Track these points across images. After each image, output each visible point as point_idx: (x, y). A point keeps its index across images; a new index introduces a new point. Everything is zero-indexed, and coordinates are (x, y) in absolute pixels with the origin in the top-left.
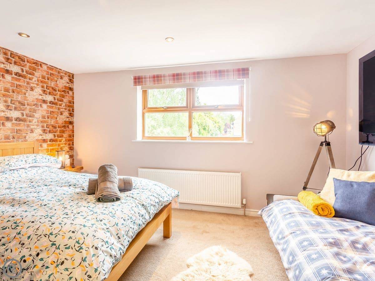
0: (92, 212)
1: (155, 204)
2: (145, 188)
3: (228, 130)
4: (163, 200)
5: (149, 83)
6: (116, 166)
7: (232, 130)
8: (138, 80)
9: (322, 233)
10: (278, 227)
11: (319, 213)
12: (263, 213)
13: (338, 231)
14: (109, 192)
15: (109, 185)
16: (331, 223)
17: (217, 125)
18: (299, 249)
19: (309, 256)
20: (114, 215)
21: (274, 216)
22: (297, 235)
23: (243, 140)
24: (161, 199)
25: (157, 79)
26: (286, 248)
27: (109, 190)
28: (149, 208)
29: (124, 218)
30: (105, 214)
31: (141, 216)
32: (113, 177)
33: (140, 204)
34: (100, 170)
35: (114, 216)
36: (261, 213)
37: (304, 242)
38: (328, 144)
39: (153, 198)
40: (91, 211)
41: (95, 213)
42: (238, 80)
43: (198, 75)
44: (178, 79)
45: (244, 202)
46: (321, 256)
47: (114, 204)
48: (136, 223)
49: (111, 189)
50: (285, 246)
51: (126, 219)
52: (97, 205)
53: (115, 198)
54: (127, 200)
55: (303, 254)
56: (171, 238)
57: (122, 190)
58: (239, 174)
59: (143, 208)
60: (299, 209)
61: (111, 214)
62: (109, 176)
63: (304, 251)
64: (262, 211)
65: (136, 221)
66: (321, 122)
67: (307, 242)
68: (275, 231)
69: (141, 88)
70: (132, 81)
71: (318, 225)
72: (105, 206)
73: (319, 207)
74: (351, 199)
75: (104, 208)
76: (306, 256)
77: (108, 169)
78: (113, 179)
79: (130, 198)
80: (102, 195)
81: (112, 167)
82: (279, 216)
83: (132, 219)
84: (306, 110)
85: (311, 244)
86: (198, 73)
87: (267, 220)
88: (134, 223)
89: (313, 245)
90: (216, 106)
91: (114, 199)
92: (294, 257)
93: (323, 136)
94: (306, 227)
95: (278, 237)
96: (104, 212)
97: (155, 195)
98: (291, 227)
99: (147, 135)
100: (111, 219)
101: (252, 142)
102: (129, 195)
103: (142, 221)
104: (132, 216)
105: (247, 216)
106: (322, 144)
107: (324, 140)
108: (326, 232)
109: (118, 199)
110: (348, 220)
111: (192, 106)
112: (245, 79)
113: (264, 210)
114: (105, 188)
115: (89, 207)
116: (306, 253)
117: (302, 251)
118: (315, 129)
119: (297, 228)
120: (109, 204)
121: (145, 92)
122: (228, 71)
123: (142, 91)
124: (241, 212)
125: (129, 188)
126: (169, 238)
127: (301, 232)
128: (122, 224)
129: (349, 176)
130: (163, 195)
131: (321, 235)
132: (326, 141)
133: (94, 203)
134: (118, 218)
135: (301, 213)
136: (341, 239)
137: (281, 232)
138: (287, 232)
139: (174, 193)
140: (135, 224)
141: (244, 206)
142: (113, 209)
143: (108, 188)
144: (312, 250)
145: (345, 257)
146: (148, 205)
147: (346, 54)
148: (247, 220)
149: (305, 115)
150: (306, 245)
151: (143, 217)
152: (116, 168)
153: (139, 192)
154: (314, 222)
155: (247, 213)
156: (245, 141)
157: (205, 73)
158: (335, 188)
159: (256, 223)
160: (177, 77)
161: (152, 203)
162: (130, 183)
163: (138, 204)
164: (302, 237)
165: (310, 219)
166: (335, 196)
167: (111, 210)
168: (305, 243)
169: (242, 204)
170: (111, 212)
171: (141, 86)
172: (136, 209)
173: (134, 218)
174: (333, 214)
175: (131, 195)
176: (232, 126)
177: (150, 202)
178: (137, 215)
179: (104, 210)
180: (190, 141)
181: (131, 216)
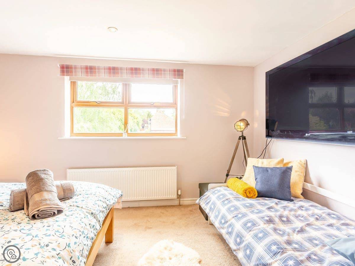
0: (29, 236)
1: (104, 209)
2: (89, 192)
3: (146, 125)
4: (110, 204)
5: (80, 74)
6: (52, 171)
7: (149, 126)
8: (66, 69)
9: (257, 213)
10: (219, 213)
11: (247, 196)
12: (200, 201)
13: (267, 209)
14: (49, 205)
15: (46, 195)
16: (259, 203)
17: (135, 120)
18: (245, 230)
19: (256, 236)
20: (63, 234)
21: (213, 203)
22: (239, 219)
23: (177, 136)
24: (108, 202)
25: (90, 70)
26: (231, 231)
27: (48, 202)
28: (98, 216)
29: (75, 235)
30: (50, 235)
31: (92, 227)
32: (50, 184)
33: (89, 213)
34: (30, 178)
35: (63, 236)
36: (199, 202)
37: (247, 224)
38: (244, 138)
39: (101, 203)
40: (27, 235)
41: (36, 237)
42: (174, 79)
43: (135, 71)
44: (114, 73)
45: (179, 193)
46: (266, 234)
47: (57, 219)
48: (89, 237)
49: (50, 200)
50: (230, 230)
51: (78, 235)
52: (34, 225)
53: (57, 211)
54: (72, 211)
55: (250, 235)
56: (114, 242)
57: (62, 199)
58: (175, 168)
59: (92, 218)
60: (232, 194)
61: (58, 234)
62: (44, 184)
63: (250, 231)
64: (200, 200)
65: (88, 235)
66: (240, 120)
67: (250, 223)
68: (216, 217)
69: (69, 79)
70: (59, 70)
71: (251, 206)
72: (46, 225)
73: (247, 191)
74: (268, 181)
75: (46, 228)
76: (253, 236)
77: (42, 176)
78: (51, 187)
79: (75, 208)
80: (38, 211)
81: (46, 172)
82: (219, 203)
83: (84, 234)
84: (227, 110)
85: (254, 225)
86: (136, 69)
87: (205, 207)
88: (87, 237)
89: (256, 225)
90: (152, 103)
91: (54, 213)
92: (241, 238)
93: (241, 131)
94: (243, 210)
95: (221, 222)
96: (48, 233)
97: (101, 199)
98: (232, 211)
99: (75, 131)
100: (60, 240)
101: (185, 138)
102: (72, 205)
103: (94, 233)
104: (84, 230)
105: (182, 205)
106: (240, 139)
107: (241, 135)
108: (260, 212)
109: (60, 212)
110: (267, 198)
111: (127, 102)
112: (179, 80)
113: (202, 199)
114: (42, 200)
115: (23, 229)
116: (252, 233)
117: (248, 232)
118: (236, 126)
119: (237, 212)
120: (50, 220)
121: (73, 84)
122: (165, 70)
123: (70, 82)
124: (176, 203)
125: (70, 195)
126: (112, 242)
127: (242, 215)
128: (75, 243)
129: (263, 163)
130: (109, 197)
131: (257, 215)
132: (242, 136)
133: (28, 222)
134: (69, 237)
135: (235, 197)
136: (273, 216)
137: (223, 217)
138: (229, 217)
139: (118, 193)
140: (88, 239)
141: (179, 197)
142: (59, 226)
143: (46, 200)
144: (256, 229)
145: (280, 230)
146: (97, 213)
147: (254, 67)
148: (183, 209)
149: (227, 114)
150: (250, 226)
151: (94, 227)
152: (51, 173)
153: (83, 199)
154: (248, 205)
155: (182, 203)
156: (179, 136)
157: (143, 70)
158: (255, 174)
159: (191, 211)
160: (113, 70)
161: (101, 209)
162: (71, 190)
163: (87, 214)
164: (244, 220)
165: (244, 202)
166: (256, 180)
167: (56, 228)
168: (249, 225)
169: (178, 195)
170: (58, 231)
171: (68, 77)
172: (86, 221)
173: (86, 232)
174: (257, 195)
175: (75, 204)
176: (149, 122)
177: (99, 208)
178: (88, 227)
179: (47, 230)
180: (127, 137)
181: (82, 230)
